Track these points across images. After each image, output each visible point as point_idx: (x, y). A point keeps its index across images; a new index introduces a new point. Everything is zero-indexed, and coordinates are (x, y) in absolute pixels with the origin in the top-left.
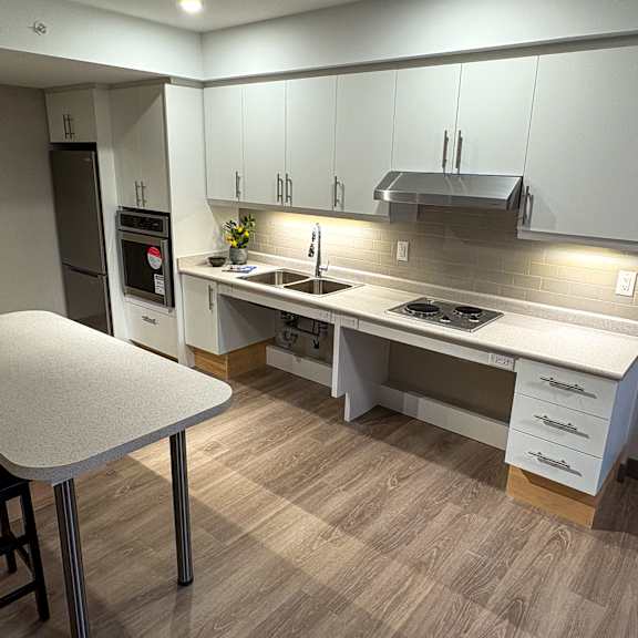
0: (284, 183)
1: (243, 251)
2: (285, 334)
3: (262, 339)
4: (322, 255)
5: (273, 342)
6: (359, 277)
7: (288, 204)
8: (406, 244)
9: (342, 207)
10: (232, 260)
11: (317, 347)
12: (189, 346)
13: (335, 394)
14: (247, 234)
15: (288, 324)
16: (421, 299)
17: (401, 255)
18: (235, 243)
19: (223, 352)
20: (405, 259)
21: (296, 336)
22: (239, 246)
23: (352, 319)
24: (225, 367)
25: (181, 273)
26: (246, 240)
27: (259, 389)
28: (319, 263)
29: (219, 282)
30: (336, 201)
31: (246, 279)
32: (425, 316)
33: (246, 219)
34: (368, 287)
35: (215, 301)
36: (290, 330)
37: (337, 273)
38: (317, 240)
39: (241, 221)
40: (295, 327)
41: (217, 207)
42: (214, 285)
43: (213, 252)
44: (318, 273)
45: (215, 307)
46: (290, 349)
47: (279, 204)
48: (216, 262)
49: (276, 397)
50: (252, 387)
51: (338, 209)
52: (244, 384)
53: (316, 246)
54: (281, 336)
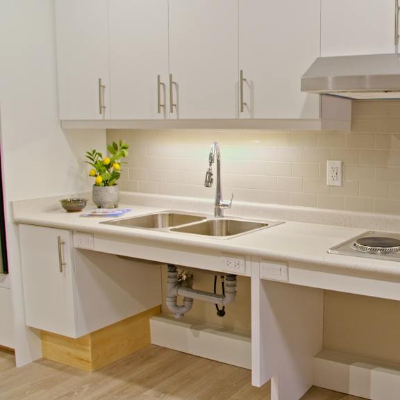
0: (167, 90)
1: (111, 189)
2: (175, 298)
3: (144, 309)
4: (223, 188)
5: (160, 312)
6: (274, 213)
7: (173, 116)
8: (338, 164)
9: (251, 111)
10: (96, 202)
11: (221, 313)
12: (32, 329)
13: (256, 382)
14: (117, 166)
15: (179, 284)
16: (368, 233)
17: (332, 179)
18: (100, 179)
19: (84, 332)
20: (338, 183)
21: (191, 300)
22: (106, 183)
23: (278, 266)
24: (88, 355)
25: (17, 223)
26: (116, 175)
27: (140, 382)
28: (219, 197)
29: (73, 231)
30: (243, 104)
31: (114, 223)
32: (385, 253)
33: (115, 147)
34: (289, 224)
35: (68, 259)
36: (183, 293)
37: (244, 210)
38: (215, 165)
39: (109, 148)
40: (189, 287)
41: (73, 131)
42: (65, 236)
43: (69, 194)
44: (218, 212)
45: (69, 268)
46: (183, 319)
47: (161, 116)
48: (72, 206)
49: (165, 393)
50: (131, 381)
51: (245, 115)
52: (117, 377)
53: (214, 172)
54: (169, 304)
